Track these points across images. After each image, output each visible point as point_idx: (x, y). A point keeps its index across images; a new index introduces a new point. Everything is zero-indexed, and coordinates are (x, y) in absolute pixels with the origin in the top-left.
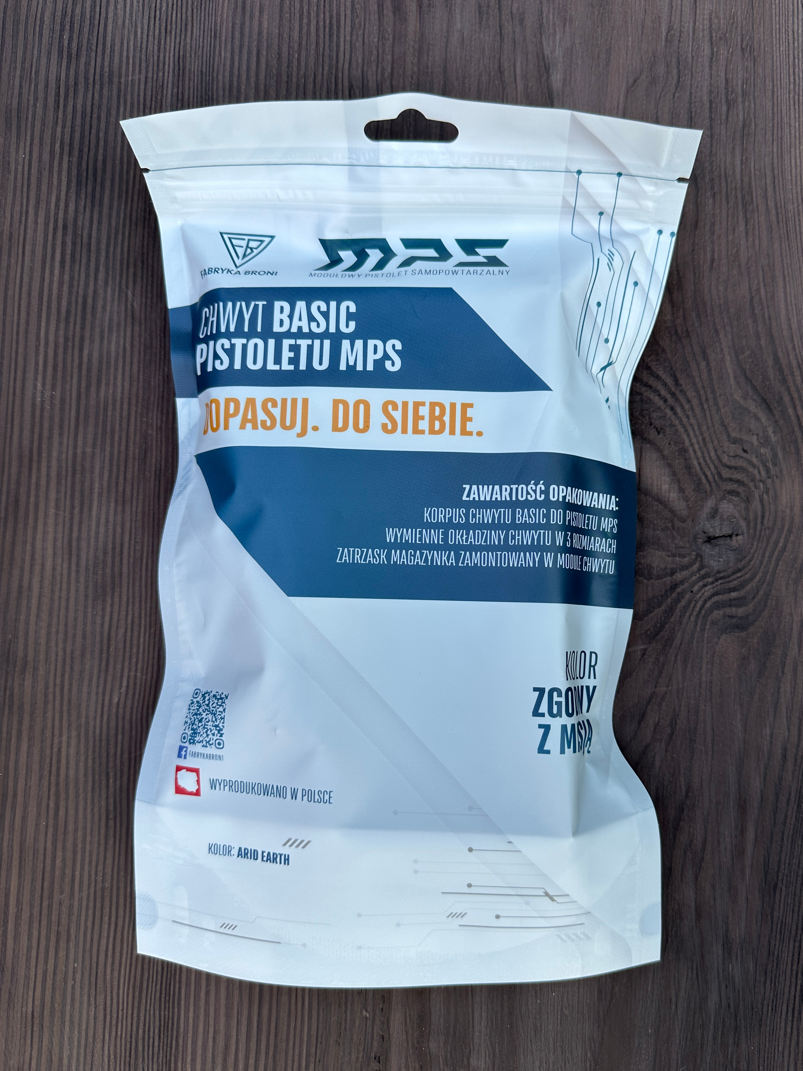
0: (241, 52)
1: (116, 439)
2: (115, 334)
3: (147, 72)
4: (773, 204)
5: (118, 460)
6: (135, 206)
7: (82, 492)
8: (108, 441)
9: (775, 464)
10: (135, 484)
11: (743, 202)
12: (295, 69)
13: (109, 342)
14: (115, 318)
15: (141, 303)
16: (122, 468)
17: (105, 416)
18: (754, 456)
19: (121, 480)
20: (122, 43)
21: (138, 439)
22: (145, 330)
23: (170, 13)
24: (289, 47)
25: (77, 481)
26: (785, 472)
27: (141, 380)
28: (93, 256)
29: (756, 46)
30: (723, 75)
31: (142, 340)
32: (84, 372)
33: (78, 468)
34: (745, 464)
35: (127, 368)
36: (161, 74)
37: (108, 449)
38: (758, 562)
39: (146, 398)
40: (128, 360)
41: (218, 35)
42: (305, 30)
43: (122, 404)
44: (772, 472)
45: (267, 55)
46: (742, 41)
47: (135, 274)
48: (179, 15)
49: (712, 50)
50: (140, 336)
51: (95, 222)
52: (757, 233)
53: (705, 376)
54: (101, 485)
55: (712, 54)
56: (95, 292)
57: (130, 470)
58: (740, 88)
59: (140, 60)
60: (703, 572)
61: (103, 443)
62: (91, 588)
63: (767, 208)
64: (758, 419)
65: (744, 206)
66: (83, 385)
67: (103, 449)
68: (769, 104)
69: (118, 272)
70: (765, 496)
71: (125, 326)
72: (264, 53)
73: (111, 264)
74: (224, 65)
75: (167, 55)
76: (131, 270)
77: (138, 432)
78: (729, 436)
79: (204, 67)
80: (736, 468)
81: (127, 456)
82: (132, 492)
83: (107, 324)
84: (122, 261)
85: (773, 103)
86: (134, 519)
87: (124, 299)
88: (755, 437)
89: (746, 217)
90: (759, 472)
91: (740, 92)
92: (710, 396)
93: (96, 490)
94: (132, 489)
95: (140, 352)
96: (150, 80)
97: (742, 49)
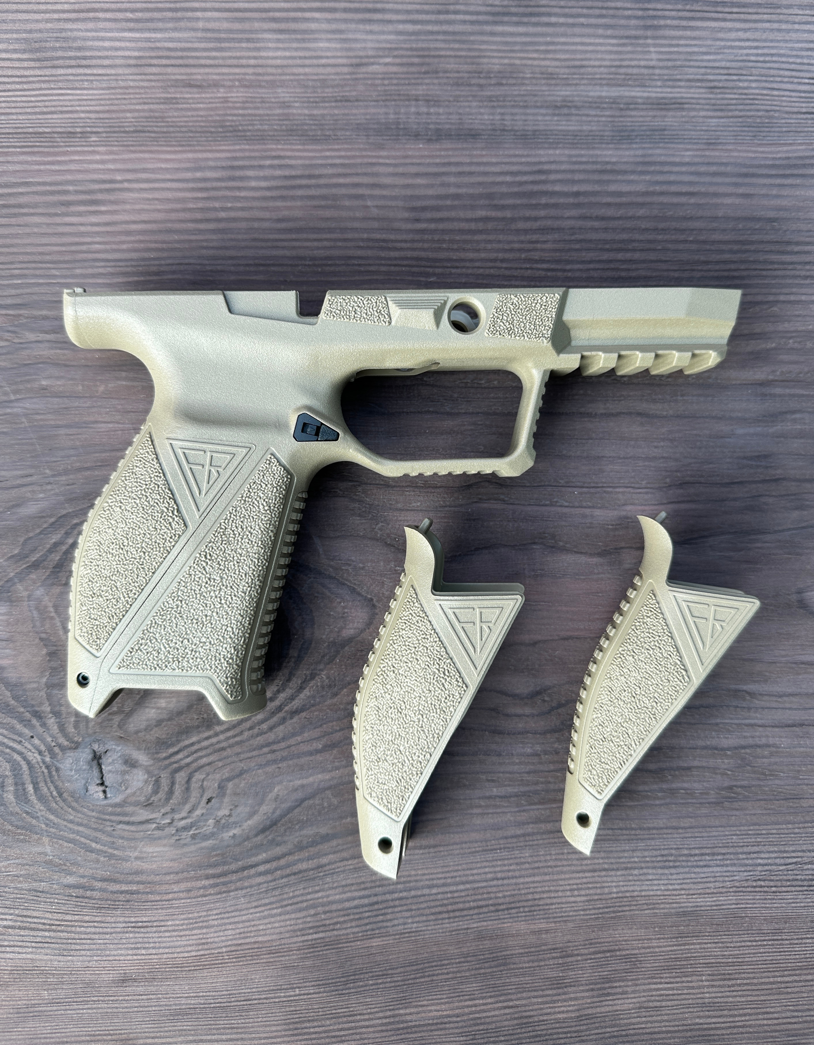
0: (692, 173)
1: (214, 54)
2: (338, 46)
3: (661, 68)
4: (530, 830)
5: (188, 57)
6: (496, 61)
7: (151, 20)
8: (211, 45)
9: (194, 837)
10: (161, 77)
11: (529, 792)
12: (673, 237)
13: (329, 40)
14: (359, 46)
15: (378, 74)
16: (180, 62)
17: (240, 41)
18: (204, 811)
19: (164, 62)
20: (694, 38)
21: (215, 77)
22: (344, 79)
23: (735, 91)
24: (701, 230)
25: (164, 14)
26: (186, 849)
27: (284, 78)
28: (433, 17)
29: (736, 805)
30: (696, 763)
31: (333, 77)
32: (292, 15)
33: (179, 14)
34: (193, 800)
35: (299, 62)
36: (659, 83)
37: (203, 45)
38: (72, 817)
39: (263, 84)
40: (307, 62)
41: (711, 147)
42: (724, 247)
43: (255, 58)
44: (185, 833)
45: (689, 204)
46: (741, 787)
47: (412, 64)
48: (734, 102)
49: (729, 749)
50: (337, 74)
51: (474, 18)
52: (491, 811)
53: (305, 748)
54: (159, 40)
55: (723, 749)
56: (390, 22)
57: (176, 70)
58: (679, 785)
59: (675, 60)
60: (57, 750)
61: (209, 40)
62: (39, 35)
63: (524, 824)
64: (251, 815)
65: (524, 794)
66: (277, 15)
67: (200, 40)
68: (661, 823)
69: (414, 46)
70: (154, 825)
71: (348, 57)
72: (692, 201)
73: (423, 38)
74: (673, 155)
75: (683, 90)
76: (416, 60)
77: (221, 77)
78: (229, 780)
79: (670, 133)
80: (188, 789)
81: (194, 66)
82: (151, 74)
83: (351, 36)
84: (429, 49)
85: (662, 828)
86: (119, 78)
87: (381, 53)
88: (227, 812)
89: (510, 797)
90: (183, 819)
91: (674, 786)
92: (279, 755)
93: (153, 35)
94: (154, 74)
95: (317, 74)
96: (651, 71)
97: (730, 788)
